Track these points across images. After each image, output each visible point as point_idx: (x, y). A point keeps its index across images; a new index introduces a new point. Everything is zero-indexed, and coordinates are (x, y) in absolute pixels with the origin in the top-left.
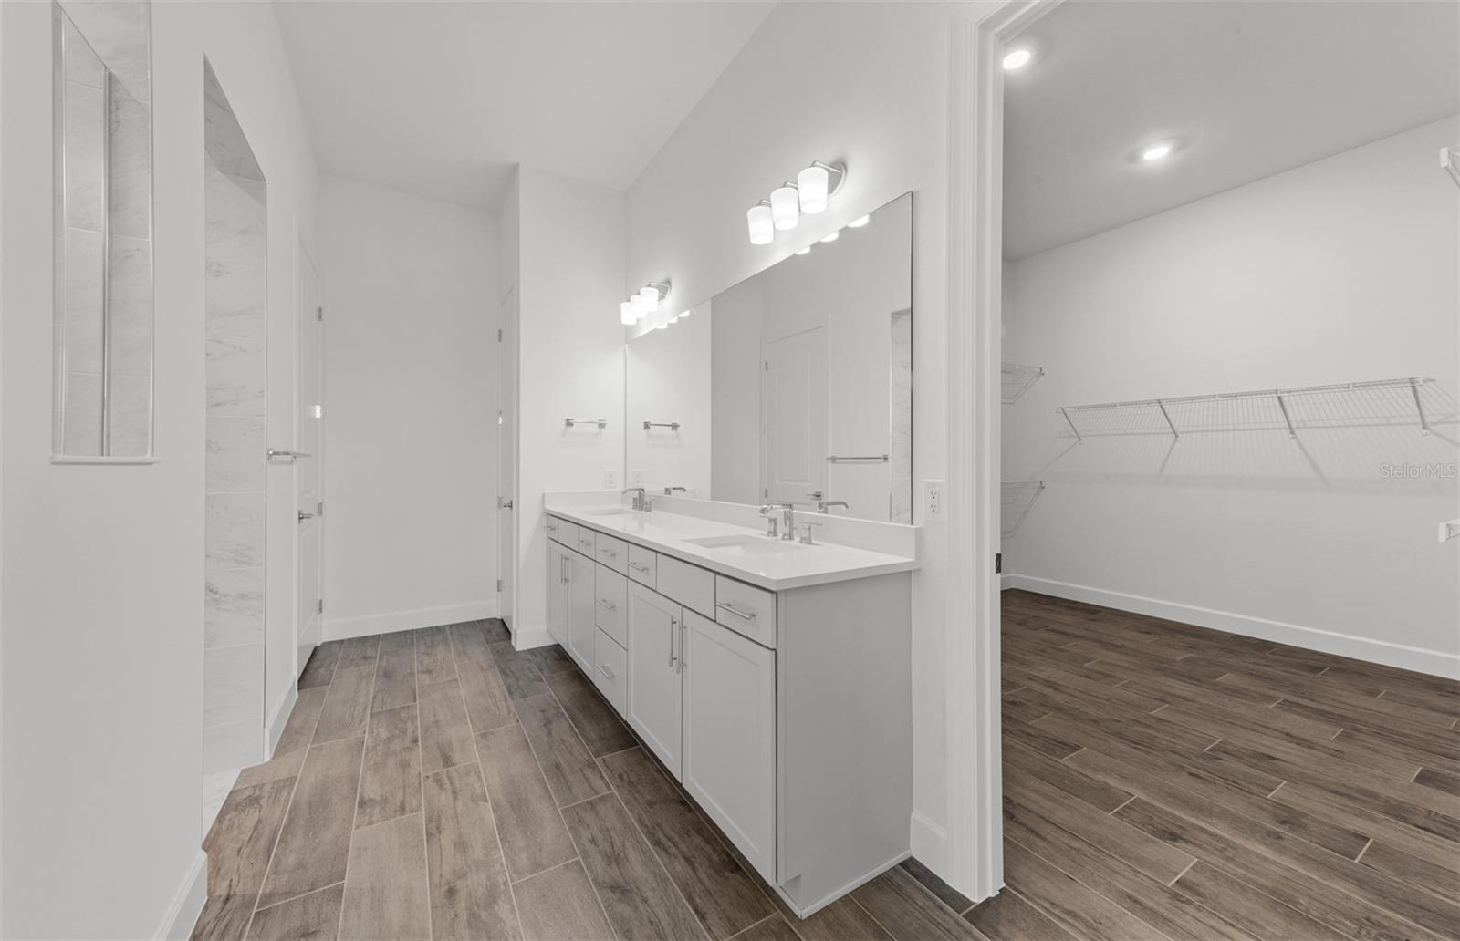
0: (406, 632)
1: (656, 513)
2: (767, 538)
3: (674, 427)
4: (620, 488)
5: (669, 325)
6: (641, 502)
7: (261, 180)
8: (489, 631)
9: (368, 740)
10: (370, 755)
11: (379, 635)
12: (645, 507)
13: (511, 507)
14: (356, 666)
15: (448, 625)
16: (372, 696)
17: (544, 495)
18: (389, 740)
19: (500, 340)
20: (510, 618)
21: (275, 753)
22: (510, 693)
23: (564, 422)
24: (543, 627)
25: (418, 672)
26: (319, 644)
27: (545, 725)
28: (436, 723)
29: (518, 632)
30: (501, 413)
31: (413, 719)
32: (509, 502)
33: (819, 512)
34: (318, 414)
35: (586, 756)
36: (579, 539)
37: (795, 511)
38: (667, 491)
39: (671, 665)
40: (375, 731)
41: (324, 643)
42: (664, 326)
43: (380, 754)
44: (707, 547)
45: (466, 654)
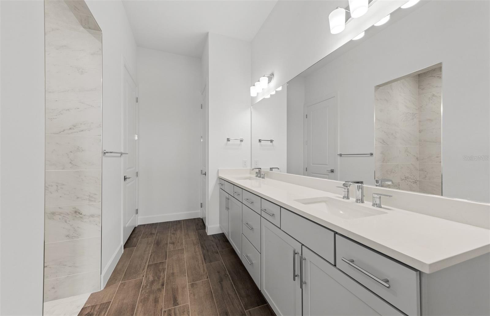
0: (167, 222)
1: (267, 180)
2: (343, 200)
3: (271, 141)
4: (249, 168)
5: (271, 95)
6: (259, 174)
7: (99, 31)
8: (197, 224)
9: (144, 283)
10: (143, 291)
11: (158, 223)
12: (262, 176)
13: (205, 175)
14: (147, 238)
15: (183, 220)
16: (150, 255)
17: (218, 170)
18: (153, 282)
19: (202, 108)
20: (205, 218)
21: (107, 285)
22: (205, 259)
23: (226, 140)
24: (218, 225)
25: (169, 243)
26: (136, 226)
27: (220, 282)
28: (173, 274)
29: (208, 227)
30: (202, 137)
31: (164, 270)
32: (204, 173)
33: (376, 186)
34: (136, 138)
35: (240, 307)
36: (234, 191)
37: (364, 185)
38: (271, 169)
39: (294, 280)
40: (148, 276)
41: (139, 225)
42: (268, 96)
43: (147, 291)
44: (305, 204)
45: (188, 235)
